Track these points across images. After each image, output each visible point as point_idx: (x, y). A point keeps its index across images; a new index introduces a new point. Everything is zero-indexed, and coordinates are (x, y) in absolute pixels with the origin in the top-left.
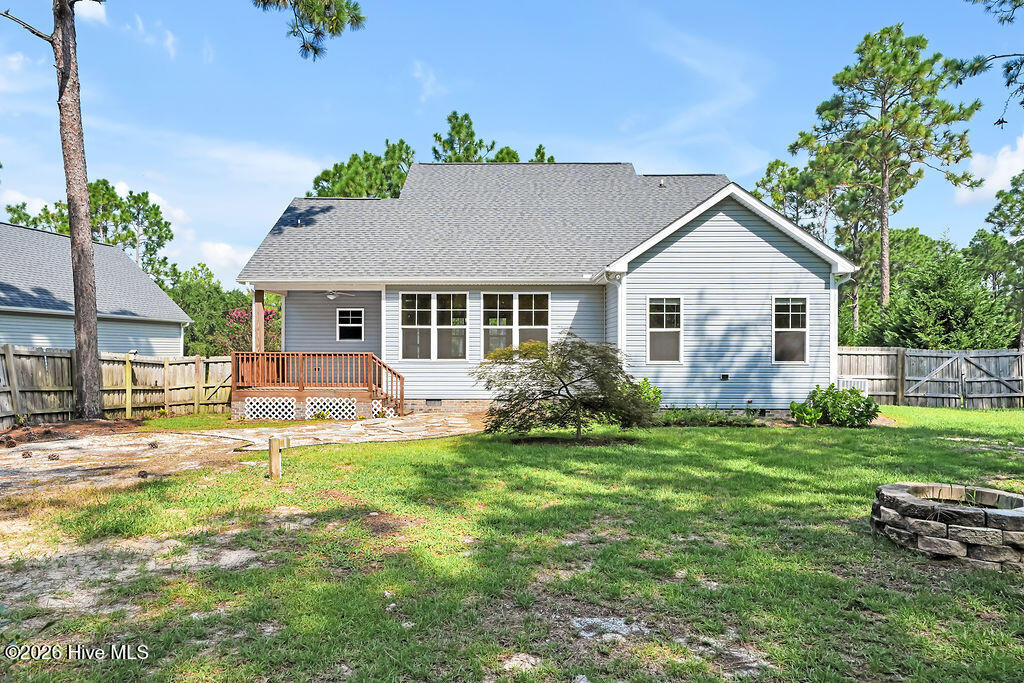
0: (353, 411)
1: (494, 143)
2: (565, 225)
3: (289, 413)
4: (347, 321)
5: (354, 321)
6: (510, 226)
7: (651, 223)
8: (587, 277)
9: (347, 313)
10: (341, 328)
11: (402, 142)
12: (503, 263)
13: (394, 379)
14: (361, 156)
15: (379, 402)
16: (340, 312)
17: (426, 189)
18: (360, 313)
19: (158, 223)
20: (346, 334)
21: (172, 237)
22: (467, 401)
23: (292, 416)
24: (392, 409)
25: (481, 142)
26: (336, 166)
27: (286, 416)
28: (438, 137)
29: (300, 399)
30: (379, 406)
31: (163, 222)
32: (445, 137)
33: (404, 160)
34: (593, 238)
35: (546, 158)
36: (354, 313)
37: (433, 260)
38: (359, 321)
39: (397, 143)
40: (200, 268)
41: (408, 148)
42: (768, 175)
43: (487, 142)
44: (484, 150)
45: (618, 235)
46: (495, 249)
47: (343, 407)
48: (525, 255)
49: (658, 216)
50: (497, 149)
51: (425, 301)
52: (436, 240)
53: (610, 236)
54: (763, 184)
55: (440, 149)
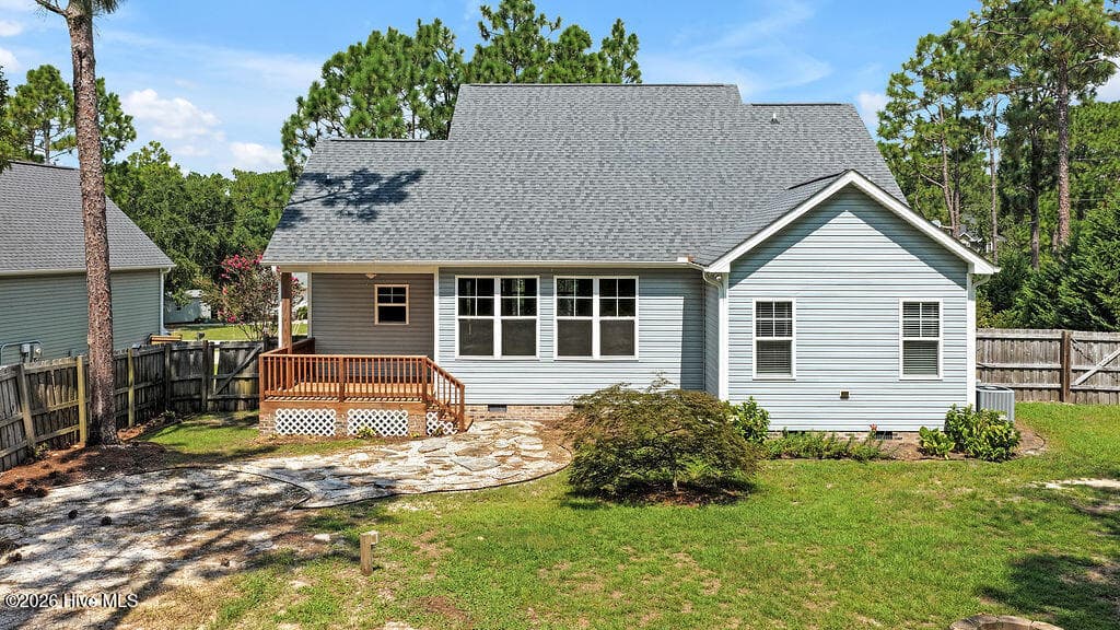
0: (404, 425)
1: (559, 20)
2: (654, 181)
3: (328, 428)
4: (387, 300)
5: (397, 300)
6: (587, 184)
7: (760, 179)
8: (683, 260)
9: (387, 290)
10: (379, 307)
11: (438, 22)
12: (579, 238)
13: (452, 386)
14: (384, 34)
15: (434, 415)
16: (379, 289)
17: (481, 126)
18: (403, 290)
19: (118, 120)
20: (386, 315)
21: (134, 136)
22: (538, 406)
23: (332, 432)
24: (450, 423)
25: (542, 17)
26: (352, 48)
27: (324, 432)
28: (486, 11)
29: (341, 411)
30: (434, 419)
31: (123, 116)
32: (495, 10)
33: (441, 47)
34: (689, 202)
35: (626, 37)
36: (396, 290)
37: (495, 234)
38: (403, 300)
39: (431, 23)
40: (152, 149)
41: (446, 32)
42: (920, 54)
43: (551, 19)
44: (546, 28)
45: (720, 197)
46: (570, 218)
47: (393, 422)
48: (607, 226)
49: (769, 167)
50: (563, 27)
51: (487, 287)
52: (498, 204)
53: (709, 198)
54: (913, 66)
55: (488, 25)
